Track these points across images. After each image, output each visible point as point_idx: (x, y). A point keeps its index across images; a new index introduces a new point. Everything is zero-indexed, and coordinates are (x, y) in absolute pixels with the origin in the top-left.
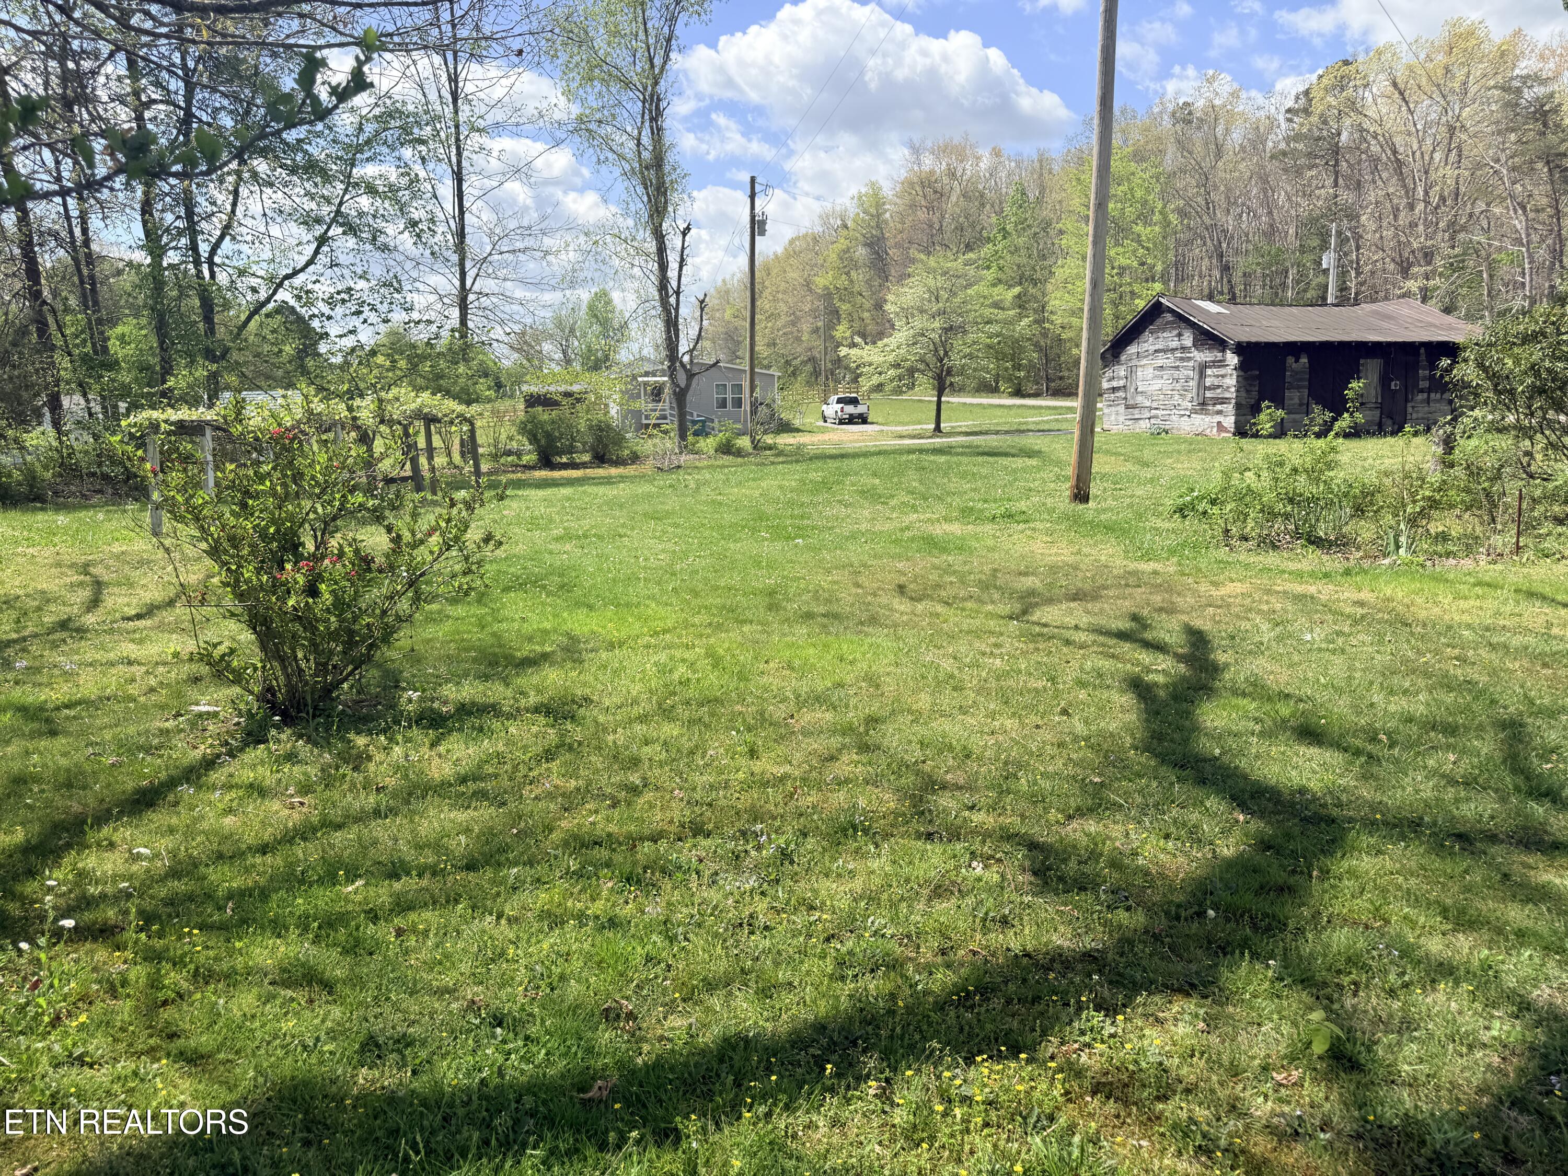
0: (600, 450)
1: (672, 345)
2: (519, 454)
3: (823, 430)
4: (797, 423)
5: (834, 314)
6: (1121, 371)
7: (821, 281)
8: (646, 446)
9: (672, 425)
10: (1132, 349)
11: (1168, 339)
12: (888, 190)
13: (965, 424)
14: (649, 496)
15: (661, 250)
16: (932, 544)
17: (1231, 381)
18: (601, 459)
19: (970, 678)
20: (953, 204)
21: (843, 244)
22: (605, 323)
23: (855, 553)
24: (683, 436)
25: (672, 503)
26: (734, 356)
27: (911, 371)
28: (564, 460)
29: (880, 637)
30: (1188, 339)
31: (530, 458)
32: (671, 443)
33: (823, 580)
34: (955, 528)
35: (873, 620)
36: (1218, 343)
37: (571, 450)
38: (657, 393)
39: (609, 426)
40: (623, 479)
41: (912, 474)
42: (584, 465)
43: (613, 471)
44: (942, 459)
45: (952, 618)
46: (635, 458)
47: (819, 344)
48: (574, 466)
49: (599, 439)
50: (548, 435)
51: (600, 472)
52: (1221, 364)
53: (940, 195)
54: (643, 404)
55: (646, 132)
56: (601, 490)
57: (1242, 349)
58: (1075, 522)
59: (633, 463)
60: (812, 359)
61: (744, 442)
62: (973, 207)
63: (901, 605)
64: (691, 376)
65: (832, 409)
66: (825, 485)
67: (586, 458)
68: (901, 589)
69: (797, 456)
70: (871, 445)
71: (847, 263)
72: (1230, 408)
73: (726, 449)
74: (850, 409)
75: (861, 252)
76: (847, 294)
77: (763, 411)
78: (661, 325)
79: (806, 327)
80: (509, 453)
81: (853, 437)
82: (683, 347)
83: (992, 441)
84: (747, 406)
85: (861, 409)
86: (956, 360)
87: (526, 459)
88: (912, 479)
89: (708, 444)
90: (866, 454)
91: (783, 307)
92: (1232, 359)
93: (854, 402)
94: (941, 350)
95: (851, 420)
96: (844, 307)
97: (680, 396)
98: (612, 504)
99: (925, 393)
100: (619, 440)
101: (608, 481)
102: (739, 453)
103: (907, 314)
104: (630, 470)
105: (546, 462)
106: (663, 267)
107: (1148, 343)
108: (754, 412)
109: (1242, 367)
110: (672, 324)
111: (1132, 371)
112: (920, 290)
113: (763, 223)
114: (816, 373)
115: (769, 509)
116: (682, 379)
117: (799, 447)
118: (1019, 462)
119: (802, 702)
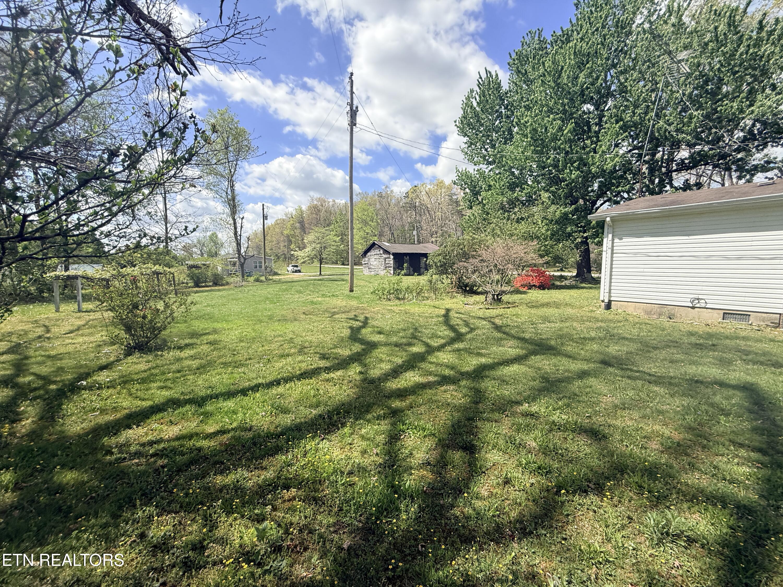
0: (216, 281)
1: (239, 251)
2: (187, 283)
3: (287, 275)
4: (280, 272)
5: (290, 241)
6: (367, 259)
7: (285, 232)
8: (231, 280)
9: (239, 274)
10: (369, 254)
11: (377, 251)
12: (304, 208)
13: (328, 273)
14: (233, 294)
15: (235, 223)
16: (312, 302)
17: (392, 262)
18: (216, 284)
19: (315, 329)
20: (322, 214)
21: (292, 222)
22: (216, 243)
23: (292, 306)
24: (243, 277)
25: (240, 295)
26: (259, 253)
27: (312, 258)
28: (203, 285)
29: (296, 323)
30: (382, 252)
31: (192, 284)
32: (239, 279)
33: (284, 312)
34: (320, 299)
35: (296, 320)
36: (388, 253)
37: (206, 282)
38: (234, 264)
39: (218, 275)
40: (224, 290)
41: (311, 286)
42: (210, 286)
43: (221, 288)
44: (320, 282)
45: (314, 318)
46: (228, 284)
47: (286, 249)
48: (207, 286)
49: (215, 278)
50: (198, 277)
51: (216, 288)
52: (389, 258)
53: (319, 211)
54: (230, 267)
55: (229, 190)
56: (217, 293)
57: (393, 254)
58: (348, 296)
60: (284, 254)
61: (263, 278)
62: (328, 214)
63: (303, 316)
64: (245, 259)
65: (290, 268)
66: (286, 290)
67: (211, 284)
68: (304, 313)
69: (279, 282)
70: (301, 279)
71: (293, 228)
72: (392, 269)
73: (257, 280)
74: (296, 268)
75: (298, 225)
76: (293, 236)
77: (268, 269)
78: (235, 244)
79: (282, 244)
80: (183, 283)
81: (297, 276)
82: (242, 251)
83: (335, 277)
84: (263, 267)
85: (299, 268)
86: (324, 256)
87: (189, 285)
88: (311, 288)
89: (251, 279)
90: (299, 281)
91: (274, 239)
92: (392, 257)
93: (297, 266)
94: (320, 253)
95: (296, 271)
96: (293, 239)
97: (242, 265)
98: (221, 297)
99: (317, 264)
100: (222, 278)
101: (219, 290)
102: (261, 281)
103: (310, 242)
104: (226, 287)
105: (197, 285)
106: (235, 228)
107: (372, 252)
108: (266, 269)
109: (394, 259)
110: (239, 245)
111: (369, 259)
112: (313, 237)
113: (267, 217)
114: (285, 258)
115: (269, 296)
116: (242, 260)
117: (280, 279)
118: (340, 283)
119: (275, 337)
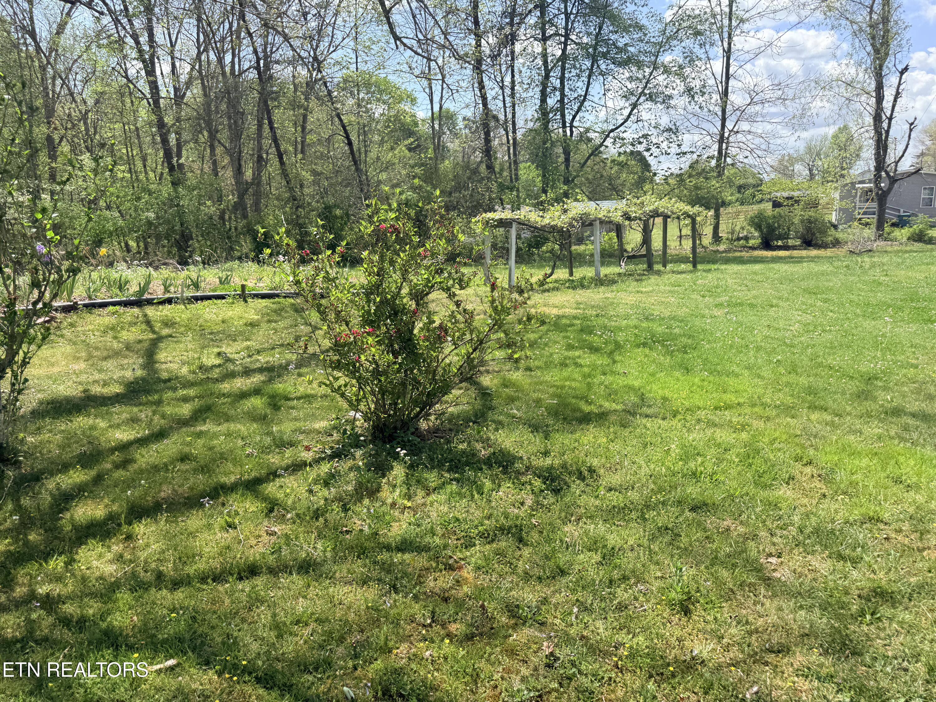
0: (809, 237)
1: (881, 159)
2: (747, 239)
9: (872, 219)
18: (808, 243)
24: (880, 227)
28: (780, 243)
31: (754, 242)
32: (870, 232)
37: (786, 237)
39: (817, 220)
42: (794, 248)
43: (817, 252)
46: (837, 243)
48: (786, 248)
49: (809, 229)
50: (770, 226)
51: (804, 253)
59: (834, 246)
64: (893, 181)
67: (798, 242)
73: (917, 237)
80: (739, 239)
87: (752, 242)
89: (902, 234)
97: (882, 197)
101: (812, 259)
104: (828, 252)
105: (767, 245)
106: (880, 100)
116: (885, 184)
